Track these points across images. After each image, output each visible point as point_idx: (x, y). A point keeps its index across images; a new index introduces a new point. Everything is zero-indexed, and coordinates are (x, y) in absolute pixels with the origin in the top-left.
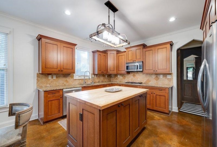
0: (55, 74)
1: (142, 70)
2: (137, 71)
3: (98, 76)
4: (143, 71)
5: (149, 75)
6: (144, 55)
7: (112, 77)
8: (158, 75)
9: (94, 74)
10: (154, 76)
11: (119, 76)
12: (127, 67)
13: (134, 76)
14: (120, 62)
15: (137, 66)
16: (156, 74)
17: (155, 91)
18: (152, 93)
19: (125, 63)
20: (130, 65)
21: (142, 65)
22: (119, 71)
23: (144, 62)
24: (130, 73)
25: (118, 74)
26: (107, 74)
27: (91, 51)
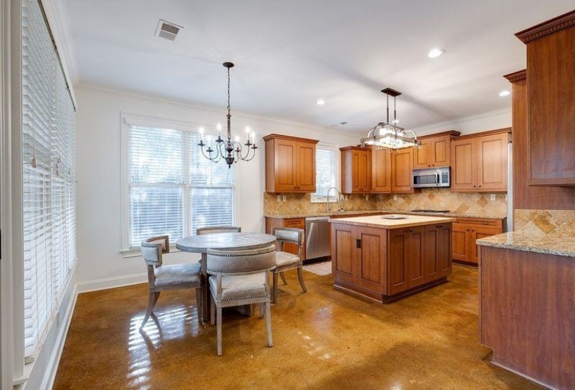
0: (285, 194)
1: (447, 185)
2: (438, 188)
3: (351, 197)
4: (450, 187)
5: (464, 195)
6: (453, 155)
7: (380, 200)
8: (485, 196)
9: (344, 194)
10: (476, 198)
11: (395, 198)
12: (415, 178)
13: (431, 196)
14: (398, 167)
15: (438, 176)
16: (480, 193)
17: (473, 226)
18: (468, 230)
19: (412, 171)
20: (421, 174)
21: (449, 174)
22: (396, 186)
23: (453, 168)
24: (422, 190)
25: (394, 194)
26: (370, 194)
27: (338, 147)
